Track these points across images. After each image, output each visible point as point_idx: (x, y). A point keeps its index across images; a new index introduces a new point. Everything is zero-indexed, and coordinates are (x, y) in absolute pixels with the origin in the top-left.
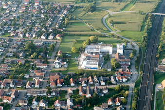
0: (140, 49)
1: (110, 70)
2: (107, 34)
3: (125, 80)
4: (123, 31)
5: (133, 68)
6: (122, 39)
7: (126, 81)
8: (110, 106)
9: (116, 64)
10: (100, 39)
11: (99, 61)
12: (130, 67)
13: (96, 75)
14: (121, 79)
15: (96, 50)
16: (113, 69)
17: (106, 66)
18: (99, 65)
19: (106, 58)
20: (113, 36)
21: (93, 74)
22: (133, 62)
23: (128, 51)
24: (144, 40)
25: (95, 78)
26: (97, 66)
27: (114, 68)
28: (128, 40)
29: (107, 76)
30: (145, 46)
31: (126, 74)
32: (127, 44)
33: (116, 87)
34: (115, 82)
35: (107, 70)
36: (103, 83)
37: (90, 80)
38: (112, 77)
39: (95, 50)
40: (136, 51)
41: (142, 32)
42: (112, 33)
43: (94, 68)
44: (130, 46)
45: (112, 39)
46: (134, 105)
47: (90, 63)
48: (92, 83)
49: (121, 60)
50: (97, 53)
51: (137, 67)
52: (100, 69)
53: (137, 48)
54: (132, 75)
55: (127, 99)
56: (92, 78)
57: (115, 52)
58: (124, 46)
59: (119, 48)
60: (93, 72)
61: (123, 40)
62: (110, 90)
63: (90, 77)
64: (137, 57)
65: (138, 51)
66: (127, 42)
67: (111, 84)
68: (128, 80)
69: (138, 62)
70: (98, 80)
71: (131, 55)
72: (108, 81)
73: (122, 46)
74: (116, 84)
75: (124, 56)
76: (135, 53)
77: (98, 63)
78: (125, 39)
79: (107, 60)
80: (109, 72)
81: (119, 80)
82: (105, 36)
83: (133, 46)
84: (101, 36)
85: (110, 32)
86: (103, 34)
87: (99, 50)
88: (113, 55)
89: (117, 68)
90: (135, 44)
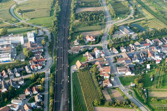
0: (51, 34)
1: (24, 60)
2: (17, 24)
3: (39, 67)
4: (32, 19)
5: (47, 54)
6: (33, 27)
7: (42, 69)
8: (27, 97)
9: (29, 53)
10: (9, 30)
11: (12, 53)
12: (43, 54)
13: (9, 68)
14: (36, 68)
15: (6, 42)
16: (27, 59)
17: (19, 57)
18: (12, 57)
19: (19, 48)
20: (23, 25)
21: (7, 67)
22: (46, 48)
23: (39, 38)
24: (55, 24)
25: (9, 71)
26: (10, 59)
27: (27, 57)
28: (39, 27)
29: (21, 67)
30: (56, 31)
31: (40, 61)
32: (38, 32)
33: (31, 76)
34: (30, 72)
35: (20, 61)
36: (18, 75)
37: (4, 74)
38: (26, 67)
39: (6, 43)
40: (47, 37)
41: (52, 17)
42: (21, 22)
43: (7, 61)
44: (41, 33)
45: (22, 28)
46: (51, 91)
47: (2, 56)
48: (7, 76)
49: (33, 48)
50: (7, 46)
51: (50, 53)
52: (13, 61)
53: (48, 34)
54: (46, 61)
55: (44, 86)
56: (6, 71)
57: (26, 41)
58: (34, 34)
59: (30, 37)
60: (6, 65)
61: (34, 28)
62: (25, 80)
63: (4, 71)
64: (49, 43)
65: (50, 37)
66: (38, 29)
67: (26, 74)
68: (43, 67)
69: (51, 47)
70: (13, 72)
71: (43, 42)
72: (23, 72)
73: (33, 34)
74: (32, 73)
75: (36, 44)
76: (46, 39)
77: (10, 55)
78: (35, 26)
79: (19, 50)
80: (23, 62)
81: (34, 68)
82: (15, 27)
83: (45, 33)
84: (10, 27)
85: (19, 21)
86: (12, 25)
87: (10, 42)
88: (25, 45)
89: (31, 57)
90: (45, 30)
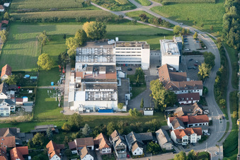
0: (222, 51)
1: (151, 113)
2: (128, 14)
3: (195, 138)
4: (168, 4)
6: (171, 26)
7: (200, 142)
9: (166, 96)
10: (111, 28)
11: (119, 90)
12: (202, 102)
13: (116, 128)
14: (185, 137)
15: (105, 59)
16: (159, 111)
17: (137, 103)
18: (121, 100)
20: (145, 18)
21: (109, 126)
22: (210, 87)
23: (189, 57)
24: (231, 25)
25: (114, 136)
26: (115, 104)
27: (160, 107)
28: (187, 28)
29: (145, 131)
30: (235, 43)
31: (196, 121)
32: (185, 40)
33: (175, 158)
34: (169, 146)
35: (142, 114)
37: (103, 143)
38: (160, 132)
39: (103, 61)
40: (213, 57)
41: (220, 4)
42: (140, 9)
43: (107, 110)
44: (193, 45)
45: (142, 26)
47: (95, 96)
48: (108, 151)
49: (176, 84)
50: (108, 69)
51: (222, 101)
52: (123, 112)
53: (214, 48)
54: (211, 123)
56: (107, 137)
57: (156, 62)
60: (107, 120)
61: (174, 30)
63: (100, 136)
64: (218, 74)
66: (186, 34)
67: (159, 150)
68: (204, 138)
69: (221, 86)
70: (124, 141)
71: (203, 69)
72: (151, 144)
73: (176, 46)
75: (183, 74)
76: (210, 62)
77: (115, 96)
78: (178, 25)
79: (138, 85)
80: (149, 118)
81: (179, 138)
83: (203, 45)
84: (112, 21)
85: (134, 7)
86: (117, 14)
87: (114, 59)
88: (153, 72)
89: (170, 105)
90: (205, 38)
